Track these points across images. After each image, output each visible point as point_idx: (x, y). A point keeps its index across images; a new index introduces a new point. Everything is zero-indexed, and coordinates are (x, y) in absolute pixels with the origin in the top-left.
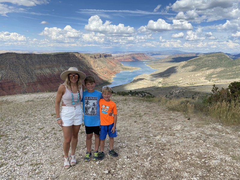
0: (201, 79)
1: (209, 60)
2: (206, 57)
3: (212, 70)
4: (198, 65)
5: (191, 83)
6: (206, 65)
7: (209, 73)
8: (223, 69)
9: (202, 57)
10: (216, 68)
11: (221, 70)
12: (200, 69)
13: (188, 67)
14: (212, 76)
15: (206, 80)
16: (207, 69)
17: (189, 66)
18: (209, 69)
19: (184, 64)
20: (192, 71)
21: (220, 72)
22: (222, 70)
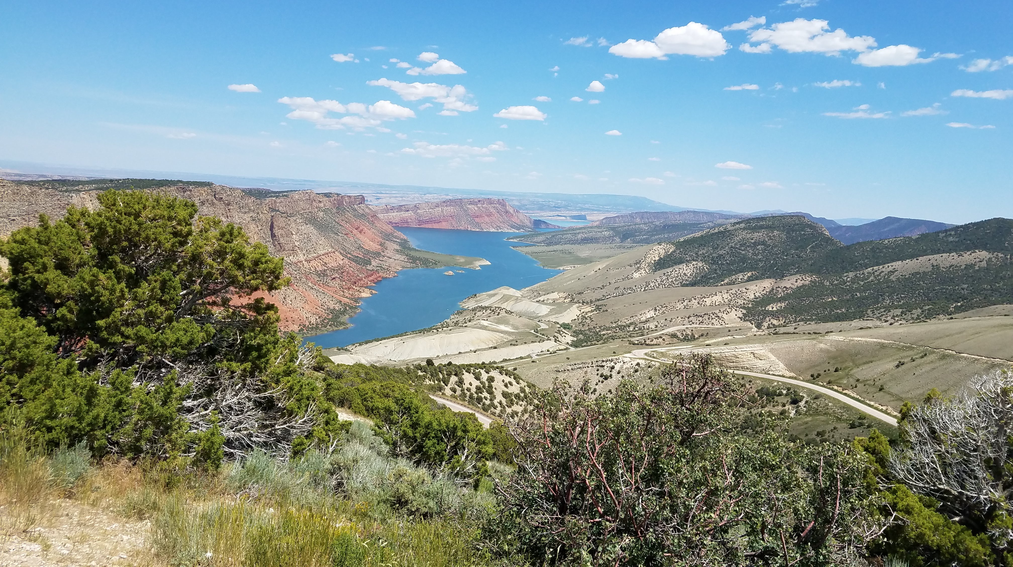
0: (725, 316)
1: (755, 244)
2: (744, 229)
3: (767, 284)
4: (714, 262)
5: (689, 332)
6: (744, 259)
7: (757, 294)
8: (806, 280)
9: (730, 228)
10: (782, 277)
11: (800, 283)
12: (721, 278)
13: (676, 268)
14: (769, 308)
15: (745, 321)
16: (749, 280)
17: (681, 262)
18: (757, 279)
19: (662, 252)
20: (693, 284)
21: (800, 293)
22: (803, 285)
